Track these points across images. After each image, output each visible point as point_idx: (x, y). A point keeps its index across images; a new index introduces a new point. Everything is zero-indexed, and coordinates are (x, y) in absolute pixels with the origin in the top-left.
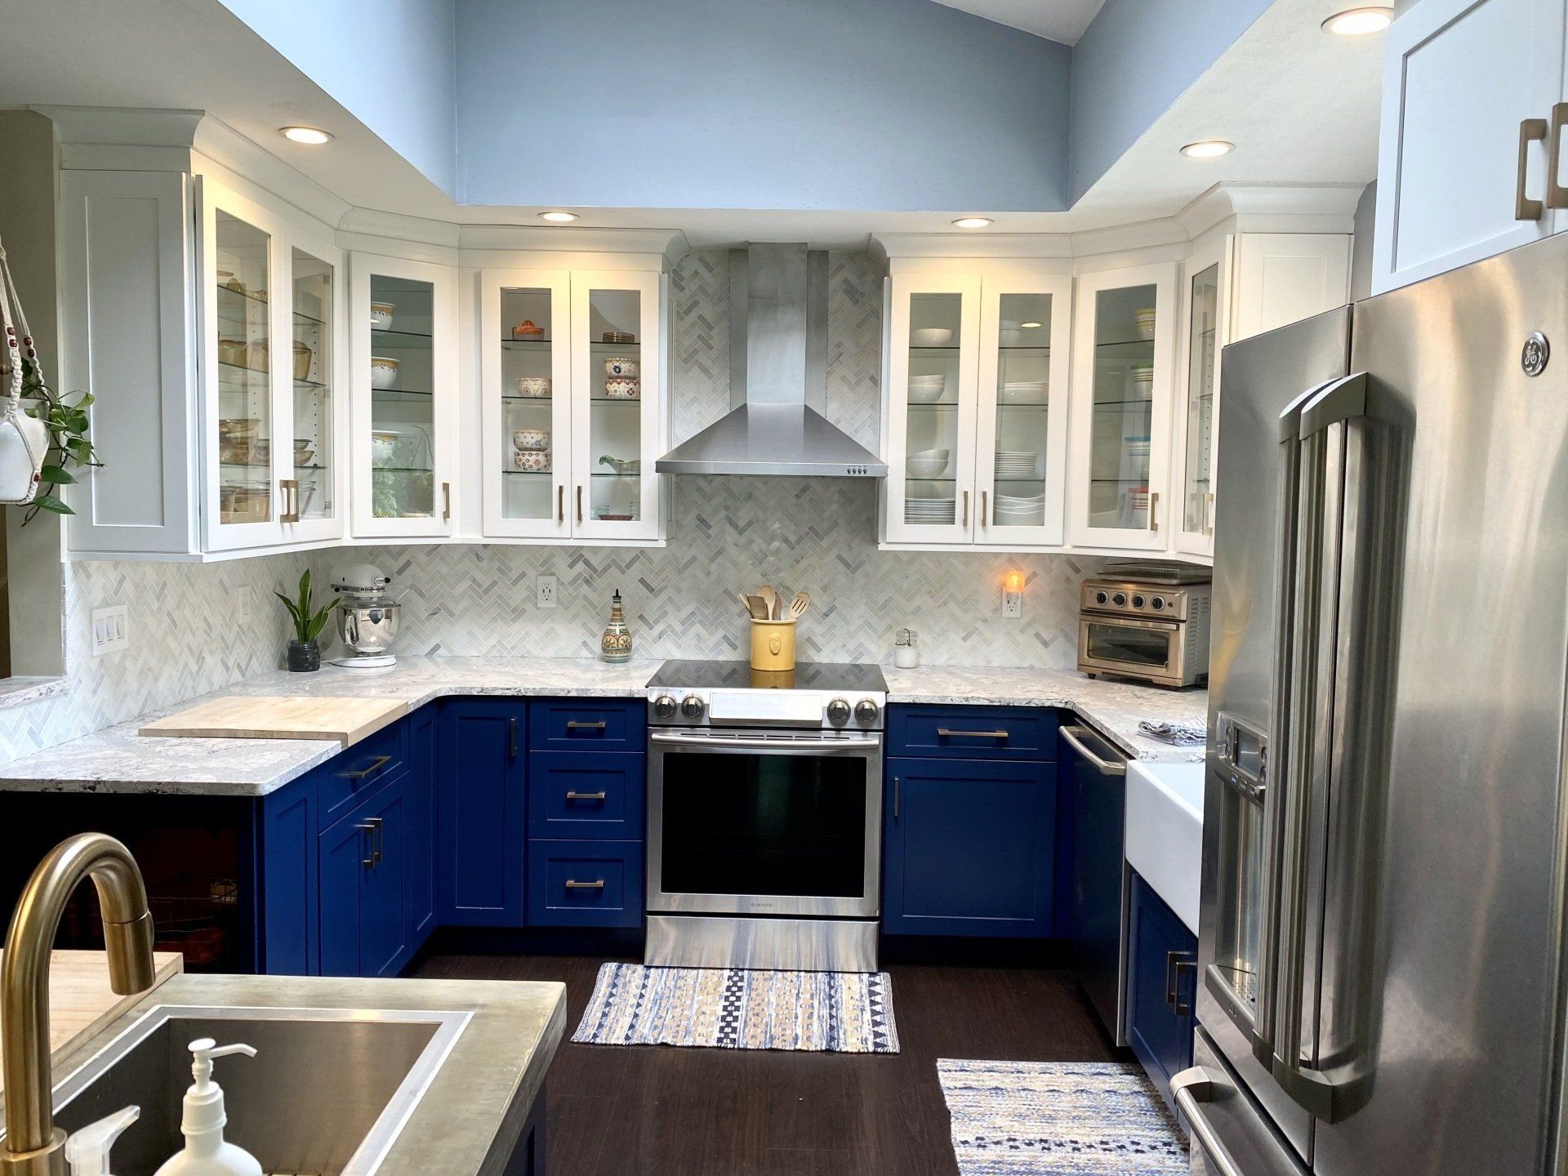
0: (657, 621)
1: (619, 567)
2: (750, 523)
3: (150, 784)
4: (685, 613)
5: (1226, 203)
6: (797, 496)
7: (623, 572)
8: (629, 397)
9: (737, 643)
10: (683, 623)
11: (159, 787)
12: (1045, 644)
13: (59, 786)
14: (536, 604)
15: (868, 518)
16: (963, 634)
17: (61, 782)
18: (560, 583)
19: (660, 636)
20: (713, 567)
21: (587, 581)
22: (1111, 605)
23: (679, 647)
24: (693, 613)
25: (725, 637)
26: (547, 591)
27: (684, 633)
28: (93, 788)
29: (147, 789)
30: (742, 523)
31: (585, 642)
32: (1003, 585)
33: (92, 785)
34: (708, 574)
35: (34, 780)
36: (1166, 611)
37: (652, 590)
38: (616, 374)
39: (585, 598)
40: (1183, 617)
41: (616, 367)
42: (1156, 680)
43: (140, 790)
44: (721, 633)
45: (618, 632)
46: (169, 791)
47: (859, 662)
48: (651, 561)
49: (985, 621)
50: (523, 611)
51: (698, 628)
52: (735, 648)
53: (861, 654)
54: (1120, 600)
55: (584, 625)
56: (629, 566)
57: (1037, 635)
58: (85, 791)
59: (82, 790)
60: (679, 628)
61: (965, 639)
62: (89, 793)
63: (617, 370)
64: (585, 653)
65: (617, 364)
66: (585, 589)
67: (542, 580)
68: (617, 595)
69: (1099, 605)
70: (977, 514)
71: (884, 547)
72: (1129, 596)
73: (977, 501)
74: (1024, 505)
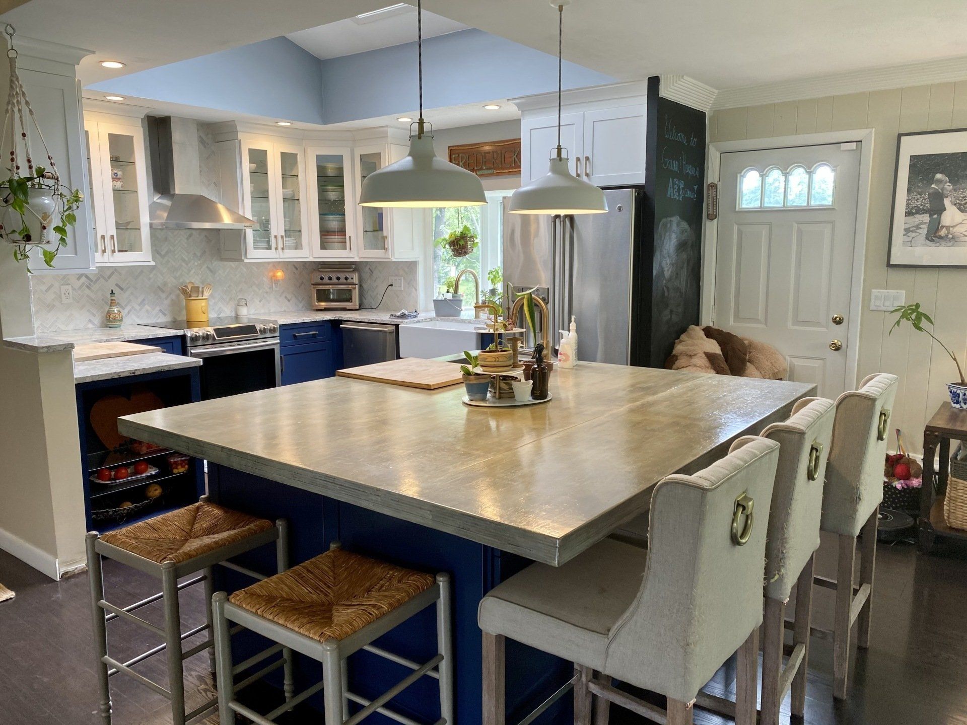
0: (126, 306)
1: (104, 278)
2: (167, 253)
3: (158, 367)
4: (140, 300)
6: (187, 239)
7: (107, 281)
8: (121, 189)
9: (166, 312)
10: (139, 305)
11: (162, 368)
12: (289, 301)
13: (119, 374)
14: (61, 301)
15: (218, 249)
16: (259, 299)
17: (119, 373)
18: (74, 289)
19: (129, 313)
20: (151, 276)
21: (88, 287)
22: (326, 280)
23: (138, 317)
24: (144, 300)
25: (160, 310)
26: (67, 293)
27: (140, 310)
28: (134, 373)
29: (157, 370)
30: (163, 253)
31: (90, 320)
32: (274, 276)
33: (134, 371)
34: (150, 279)
35: (107, 374)
36: (350, 281)
37: (122, 289)
38: (115, 177)
39: (88, 296)
40: (357, 283)
41: (115, 173)
42: (348, 308)
43: (154, 371)
44: (158, 308)
45: (116, 311)
46: (166, 369)
47: (220, 316)
48: (120, 274)
49: (267, 293)
50: (54, 306)
51: (147, 307)
52: (165, 315)
53: (221, 312)
54: (330, 279)
55: (88, 311)
56: (109, 277)
57: (286, 297)
58: (131, 375)
59: (129, 375)
60: (138, 308)
61: (260, 301)
62: (133, 376)
63: (116, 175)
64: (90, 326)
65: (116, 172)
66: (87, 292)
67: (64, 288)
68: (112, 293)
69: (320, 281)
70: (280, 245)
71: (246, 261)
72: (334, 276)
73: (280, 240)
74: (291, 241)
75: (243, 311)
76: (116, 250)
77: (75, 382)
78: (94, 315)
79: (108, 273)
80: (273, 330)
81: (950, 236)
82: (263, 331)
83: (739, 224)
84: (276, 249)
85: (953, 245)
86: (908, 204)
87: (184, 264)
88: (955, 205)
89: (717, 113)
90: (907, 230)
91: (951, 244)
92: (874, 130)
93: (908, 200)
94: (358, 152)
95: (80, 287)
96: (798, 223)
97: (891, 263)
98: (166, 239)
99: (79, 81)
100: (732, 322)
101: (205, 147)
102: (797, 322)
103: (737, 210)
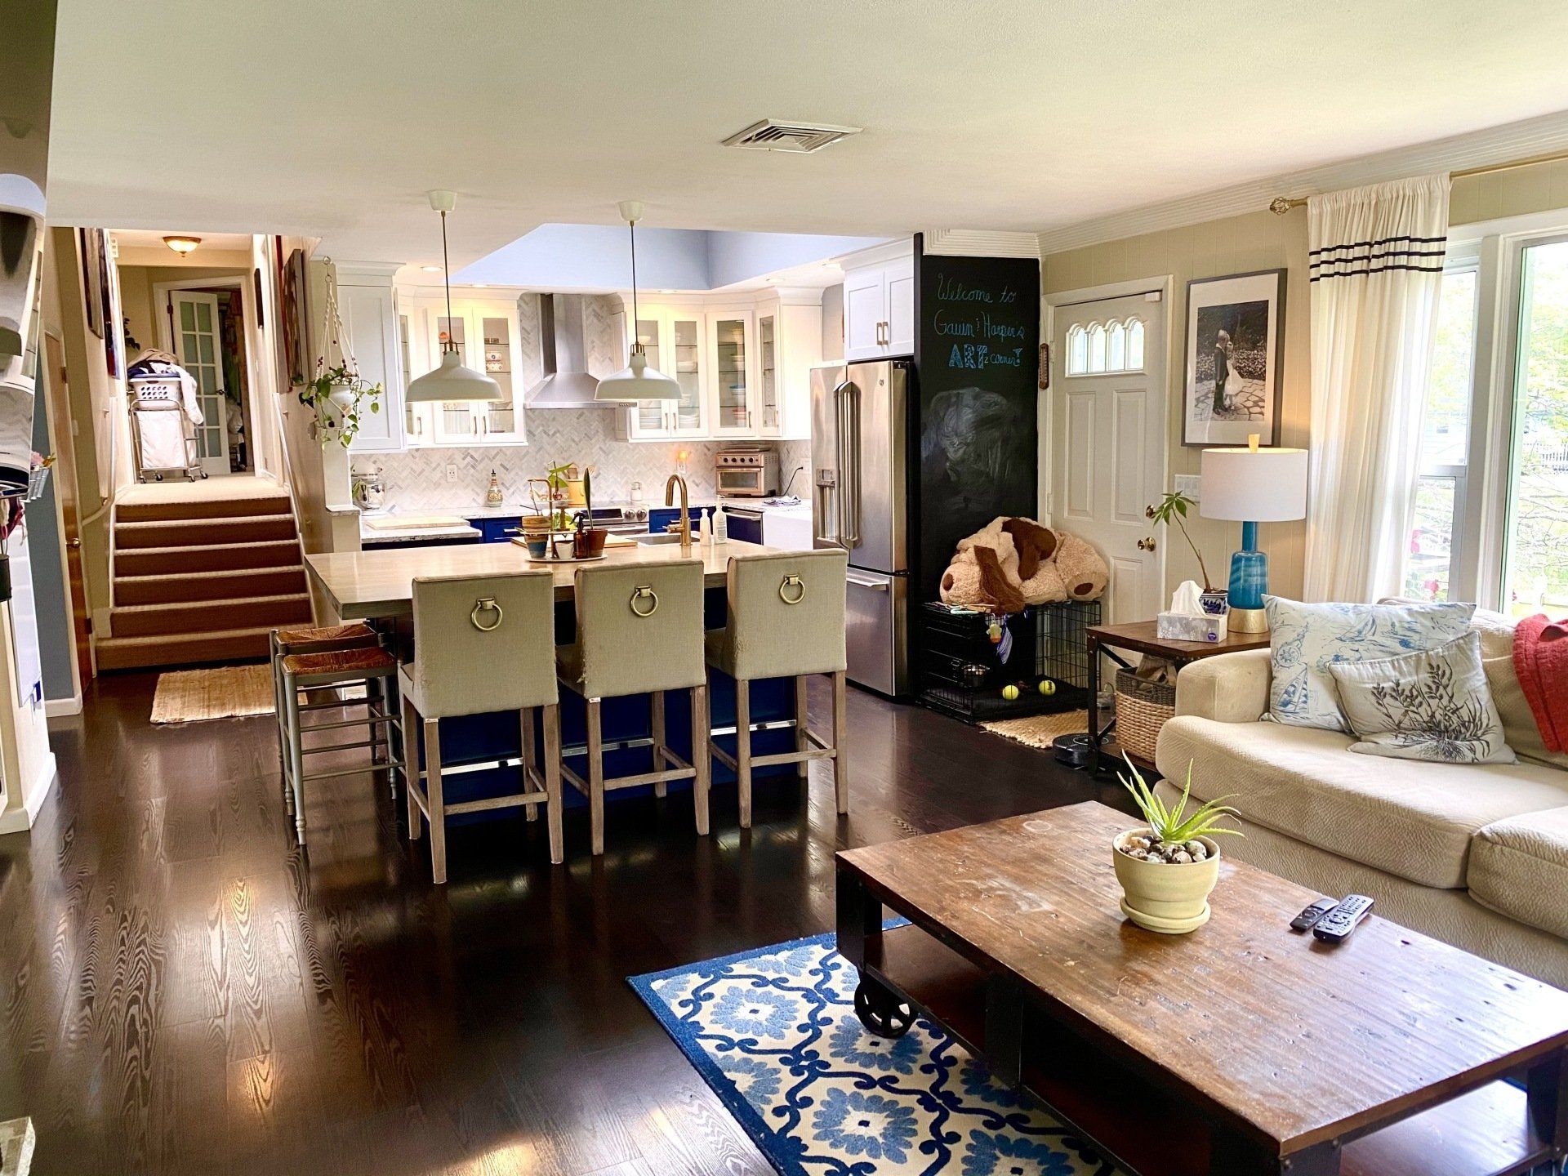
0: (511, 486)
1: (490, 458)
2: (555, 433)
4: (525, 481)
5: (777, 293)
10: (524, 486)
12: (697, 485)
13: (400, 539)
14: (447, 480)
18: (459, 468)
19: (514, 493)
20: (538, 457)
21: (472, 466)
22: (730, 463)
23: (523, 499)
26: (452, 473)
27: (525, 491)
28: (414, 538)
30: (551, 433)
31: (473, 498)
32: (678, 457)
36: (755, 463)
37: (507, 470)
39: (472, 476)
40: (763, 465)
42: (753, 494)
45: (495, 492)
50: (440, 484)
54: (734, 460)
55: (472, 490)
57: (694, 481)
60: (522, 488)
63: (492, 357)
64: (474, 504)
65: (493, 354)
66: (472, 471)
67: (449, 467)
68: (493, 473)
69: (724, 464)
70: (671, 424)
71: (630, 441)
72: (738, 458)
73: (671, 418)
74: (689, 419)
75: (637, 495)
76: (488, 431)
77: (362, 542)
78: (478, 495)
79: (493, 453)
80: (640, 515)
81: (1233, 408)
82: (628, 516)
83: (1070, 394)
84: (667, 428)
85: (1235, 419)
86: (1197, 371)
87: (573, 445)
88: (1236, 368)
89: (1049, 258)
90: (1198, 400)
91: (1233, 417)
92: (1171, 276)
93: (1198, 363)
94: (759, 315)
95: (466, 466)
96: (1117, 391)
97: (1187, 441)
98: (554, 419)
99: (396, 289)
100: (1066, 514)
101: (599, 321)
102: (1119, 516)
103: (1067, 376)
